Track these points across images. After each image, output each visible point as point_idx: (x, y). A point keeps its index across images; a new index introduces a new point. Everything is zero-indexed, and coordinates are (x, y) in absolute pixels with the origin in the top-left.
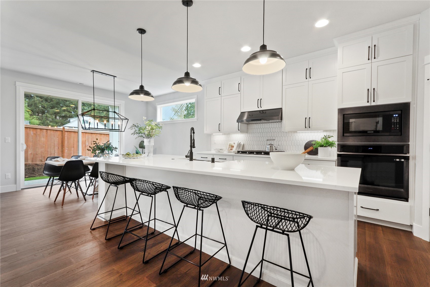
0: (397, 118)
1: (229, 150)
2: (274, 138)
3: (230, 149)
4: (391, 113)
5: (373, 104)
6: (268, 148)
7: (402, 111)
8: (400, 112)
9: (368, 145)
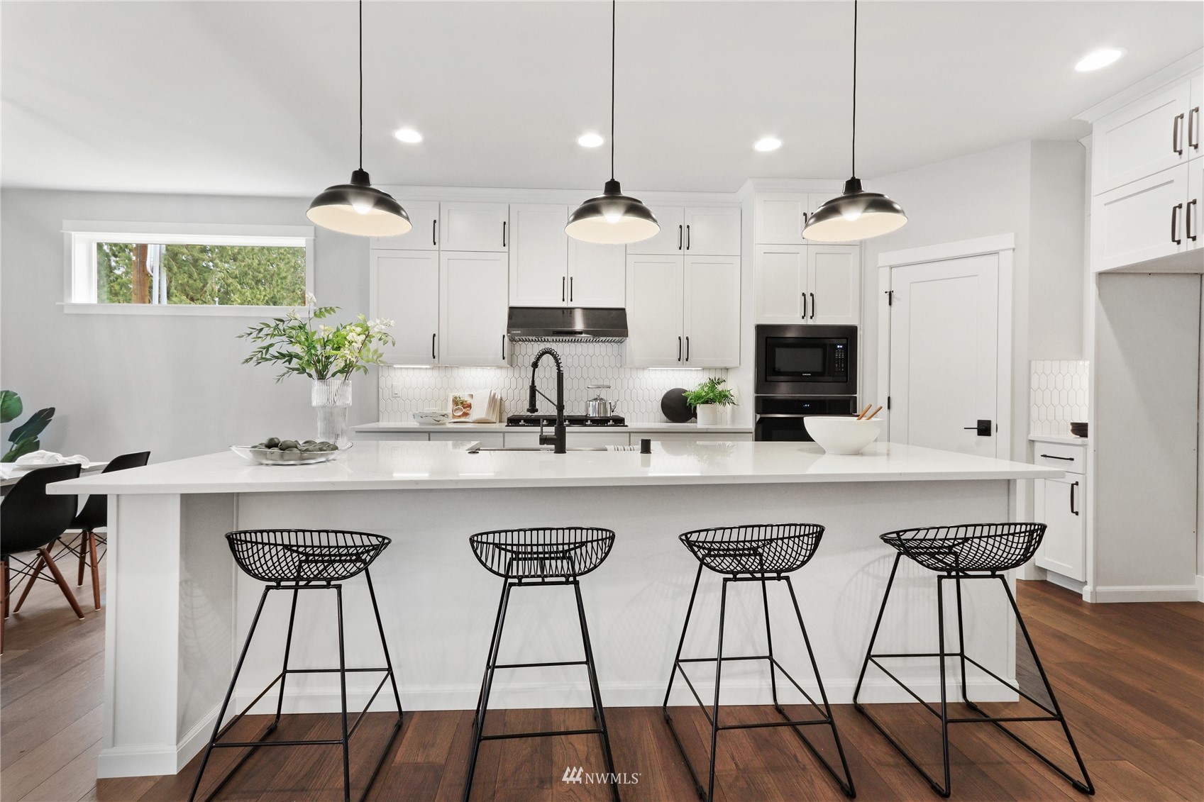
0: (841, 352)
1: (460, 416)
2: (606, 383)
3: (460, 413)
4: (835, 341)
5: (810, 322)
6: (594, 407)
7: (847, 339)
8: (844, 341)
9: (805, 398)
